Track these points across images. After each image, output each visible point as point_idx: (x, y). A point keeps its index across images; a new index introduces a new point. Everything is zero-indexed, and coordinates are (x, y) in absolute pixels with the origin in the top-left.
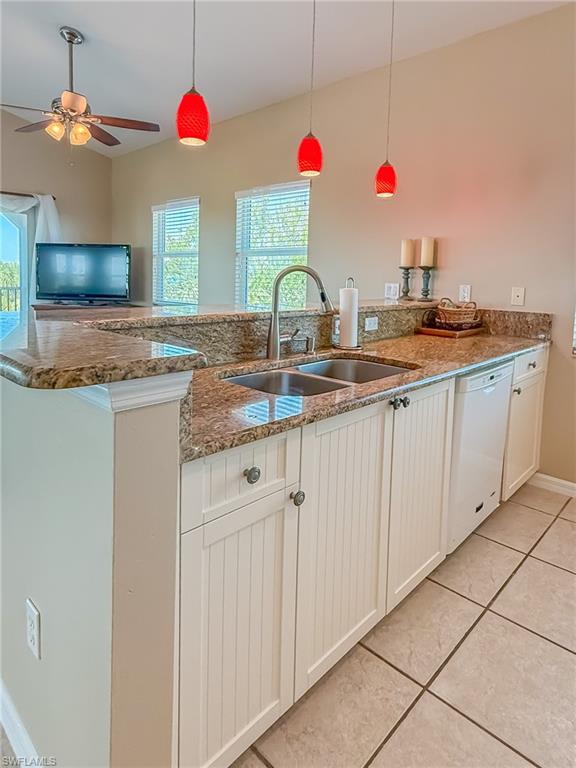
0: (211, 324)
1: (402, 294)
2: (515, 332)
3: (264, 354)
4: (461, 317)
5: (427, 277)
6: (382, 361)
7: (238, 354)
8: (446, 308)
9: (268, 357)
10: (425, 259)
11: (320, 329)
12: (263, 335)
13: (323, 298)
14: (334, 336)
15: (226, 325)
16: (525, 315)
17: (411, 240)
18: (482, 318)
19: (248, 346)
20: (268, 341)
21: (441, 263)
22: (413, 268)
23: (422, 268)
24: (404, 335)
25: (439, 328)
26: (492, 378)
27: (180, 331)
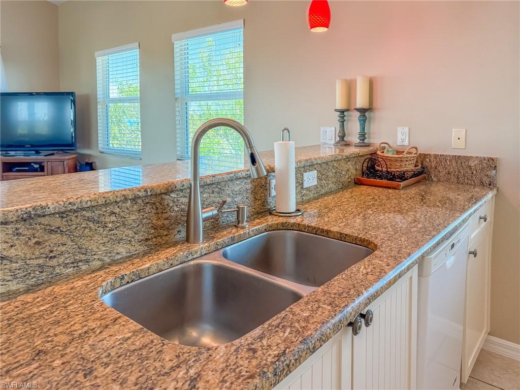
0: (106, 204)
1: (338, 139)
2: (458, 178)
3: (183, 234)
4: (403, 164)
5: (363, 120)
6: (327, 233)
7: (147, 240)
8: (385, 154)
9: (187, 240)
10: (361, 101)
11: (254, 192)
12: (182, 210)
13: (253, 160)
14: (270, 200)
15: (129, 203)
16: (468, 159)
17: (346, 80)
18: (422, 164)
19: (163, 227)
20: (188, 217)
21: (377, 104)
22: (348, 110)
23: (358, 110)
24: (344, 187)
25: (380, 177)
26: (453, 246)
27: (57, 222)
